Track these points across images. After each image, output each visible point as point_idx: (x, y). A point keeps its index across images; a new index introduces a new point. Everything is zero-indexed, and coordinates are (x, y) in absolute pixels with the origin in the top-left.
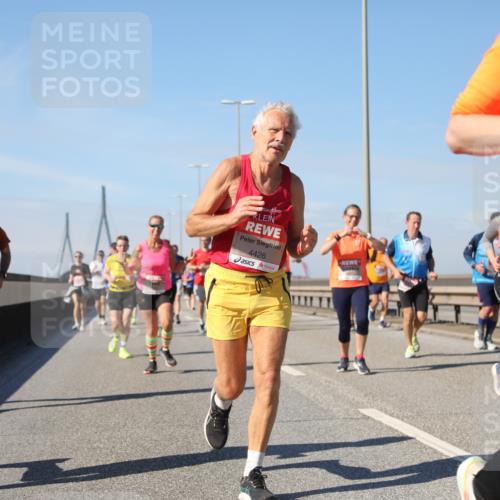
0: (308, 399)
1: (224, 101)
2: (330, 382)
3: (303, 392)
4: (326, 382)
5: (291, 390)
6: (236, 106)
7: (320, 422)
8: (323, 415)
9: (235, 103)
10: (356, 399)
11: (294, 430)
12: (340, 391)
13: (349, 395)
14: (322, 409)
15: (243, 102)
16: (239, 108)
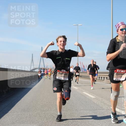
0: (97, 104)
1: (74, 25)
2: (102, 100)
3: (95, 102)
4: (101, 99)
5: (92, 102)
6: (77, 26)
7: (100, 110)
8: (101, 108)
9: (77, 25)
10: (110, 104)
11: (93, 112)
12: (105, 102)
13: (108, 103)
14: (100, 107)
15: (79, 25)
16: (78, 27)
